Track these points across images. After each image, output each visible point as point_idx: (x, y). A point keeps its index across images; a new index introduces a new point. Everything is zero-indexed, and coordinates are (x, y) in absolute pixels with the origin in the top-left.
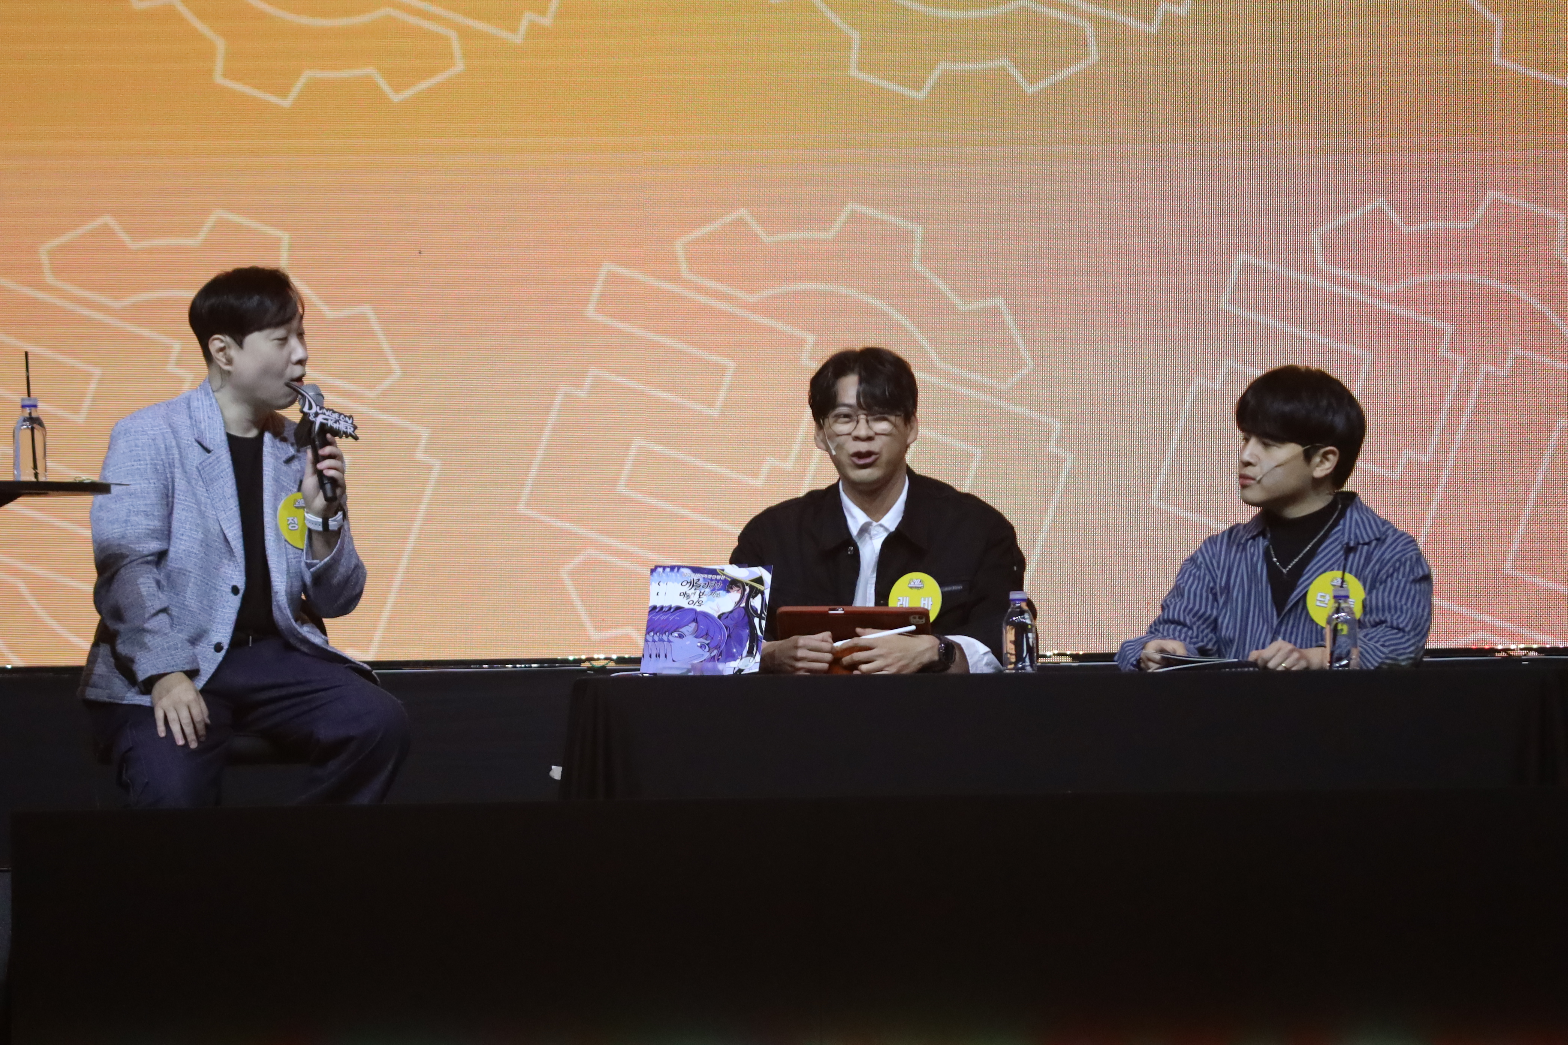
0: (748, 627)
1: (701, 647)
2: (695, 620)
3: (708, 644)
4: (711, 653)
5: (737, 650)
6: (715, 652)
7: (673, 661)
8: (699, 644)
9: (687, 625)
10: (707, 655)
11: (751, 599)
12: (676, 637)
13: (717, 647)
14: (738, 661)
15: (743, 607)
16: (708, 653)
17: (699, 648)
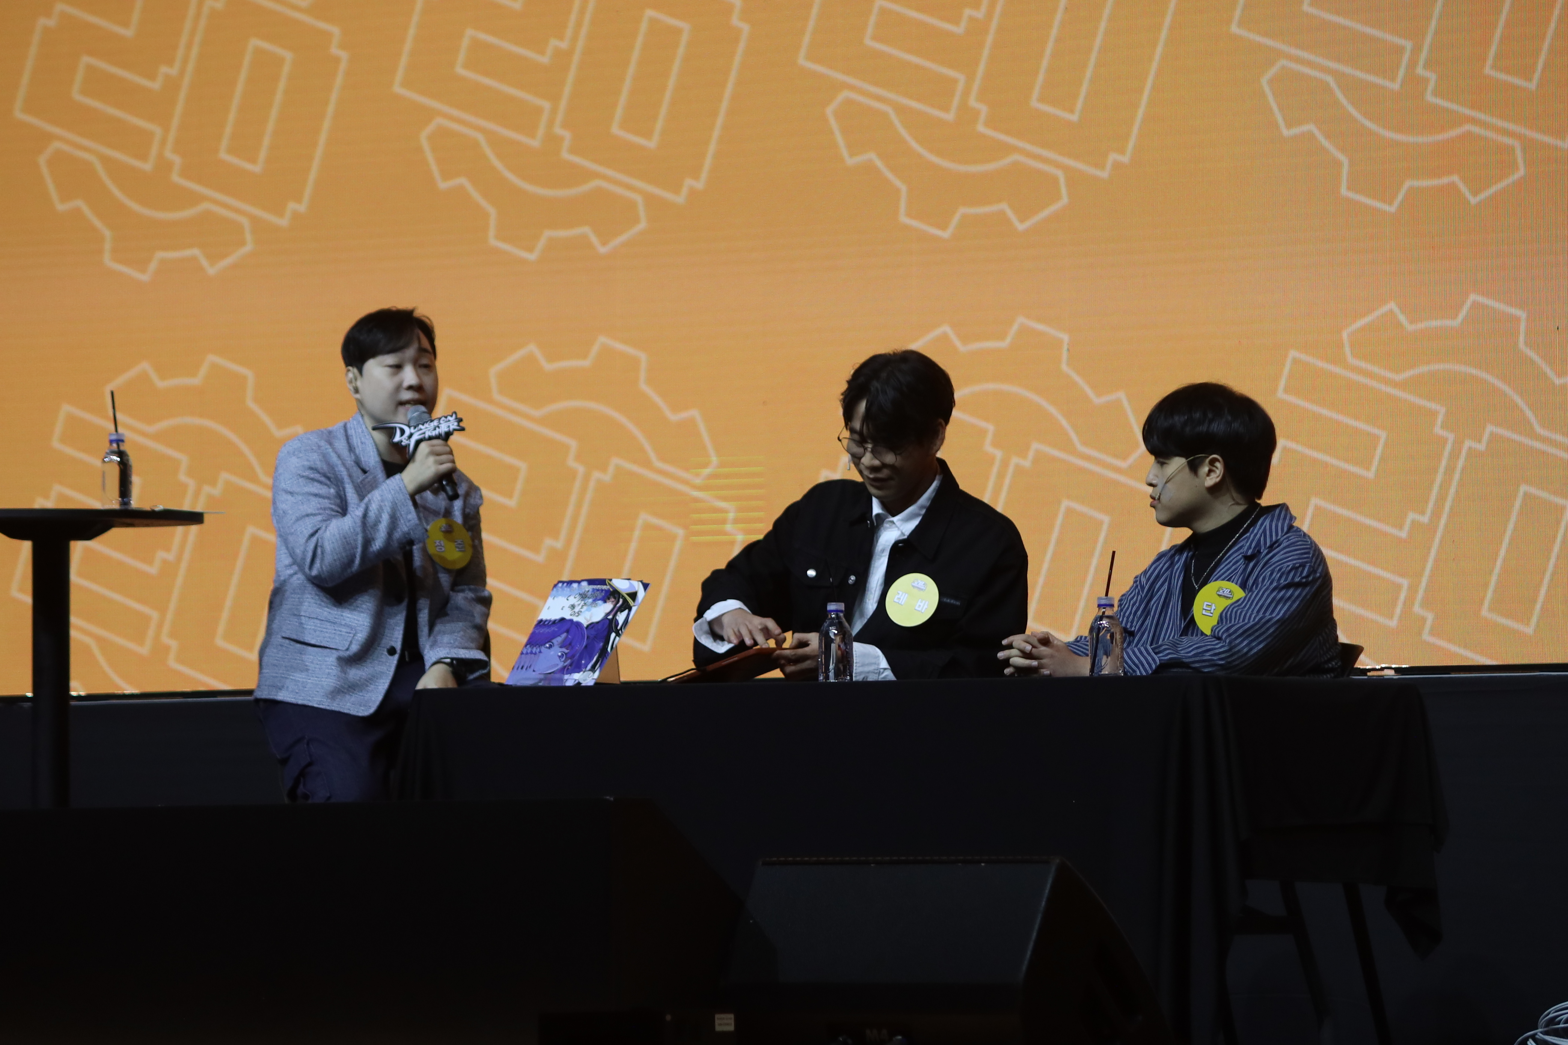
0: (604, 640)
1: (560, 657)
2: (568, 631)
3: (566, 654)
4: (564, 663)
5: (585, 663)
6: (569, 662)
7: (534, 671)
8: (560, 654)
9: (559, 636)
10: (561, 665)
11: (619, 613)
12: (547, 647)
13: (572, 657)
14: (582, 673)
15: (609, 619)
16: (563, 663)
17: (558, 658)
